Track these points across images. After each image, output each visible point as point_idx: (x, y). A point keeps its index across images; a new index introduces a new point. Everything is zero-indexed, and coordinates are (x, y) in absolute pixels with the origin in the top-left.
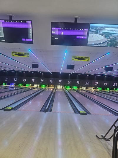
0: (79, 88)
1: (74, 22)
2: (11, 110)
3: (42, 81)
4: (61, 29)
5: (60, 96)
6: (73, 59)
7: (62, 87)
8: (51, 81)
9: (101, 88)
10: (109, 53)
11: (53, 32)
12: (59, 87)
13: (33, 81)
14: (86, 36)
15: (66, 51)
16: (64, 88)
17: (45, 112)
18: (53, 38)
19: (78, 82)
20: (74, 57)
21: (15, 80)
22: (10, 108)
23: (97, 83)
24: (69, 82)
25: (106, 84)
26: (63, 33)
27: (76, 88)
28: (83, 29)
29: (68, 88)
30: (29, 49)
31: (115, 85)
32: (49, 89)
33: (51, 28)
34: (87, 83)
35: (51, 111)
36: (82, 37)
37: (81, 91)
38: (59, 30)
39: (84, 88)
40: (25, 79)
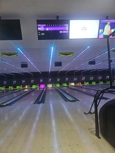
0: (68, 84)
1: (56, 19)
2: (6, 106)
3: (32, 81)
4: (46, 25)
5: (51, 94)
6: (60, 55)
7: (53, 85)
8: (41, 81)
9: (88, 83)
10: (89, 46)
11: (39, 29)
12: (50, 86)
13: (23, 82)
14: (67, 30)
15: (52, 47)
16: (54, 86)
17: (39, 104)
18: (39, 34)
19: (67, 79)
20: (60, 53)
21: (5, 83)
22: (5, 104)
23: (84, 78)
24: (58, 80)
25: (92, 78)
26: (48, 29)
27: (65, 85)
28: (64, 25)
29: (58, 85)
30: (18, 48)
31: (100, 78)
32: (40, 88)
33: (37, 25)
34: (75, 79)
35: (44, 103)
36: (64, 32)
37: (71, 87)
38: (44, 27)
39: (73, 84)
40: (15, 81)
